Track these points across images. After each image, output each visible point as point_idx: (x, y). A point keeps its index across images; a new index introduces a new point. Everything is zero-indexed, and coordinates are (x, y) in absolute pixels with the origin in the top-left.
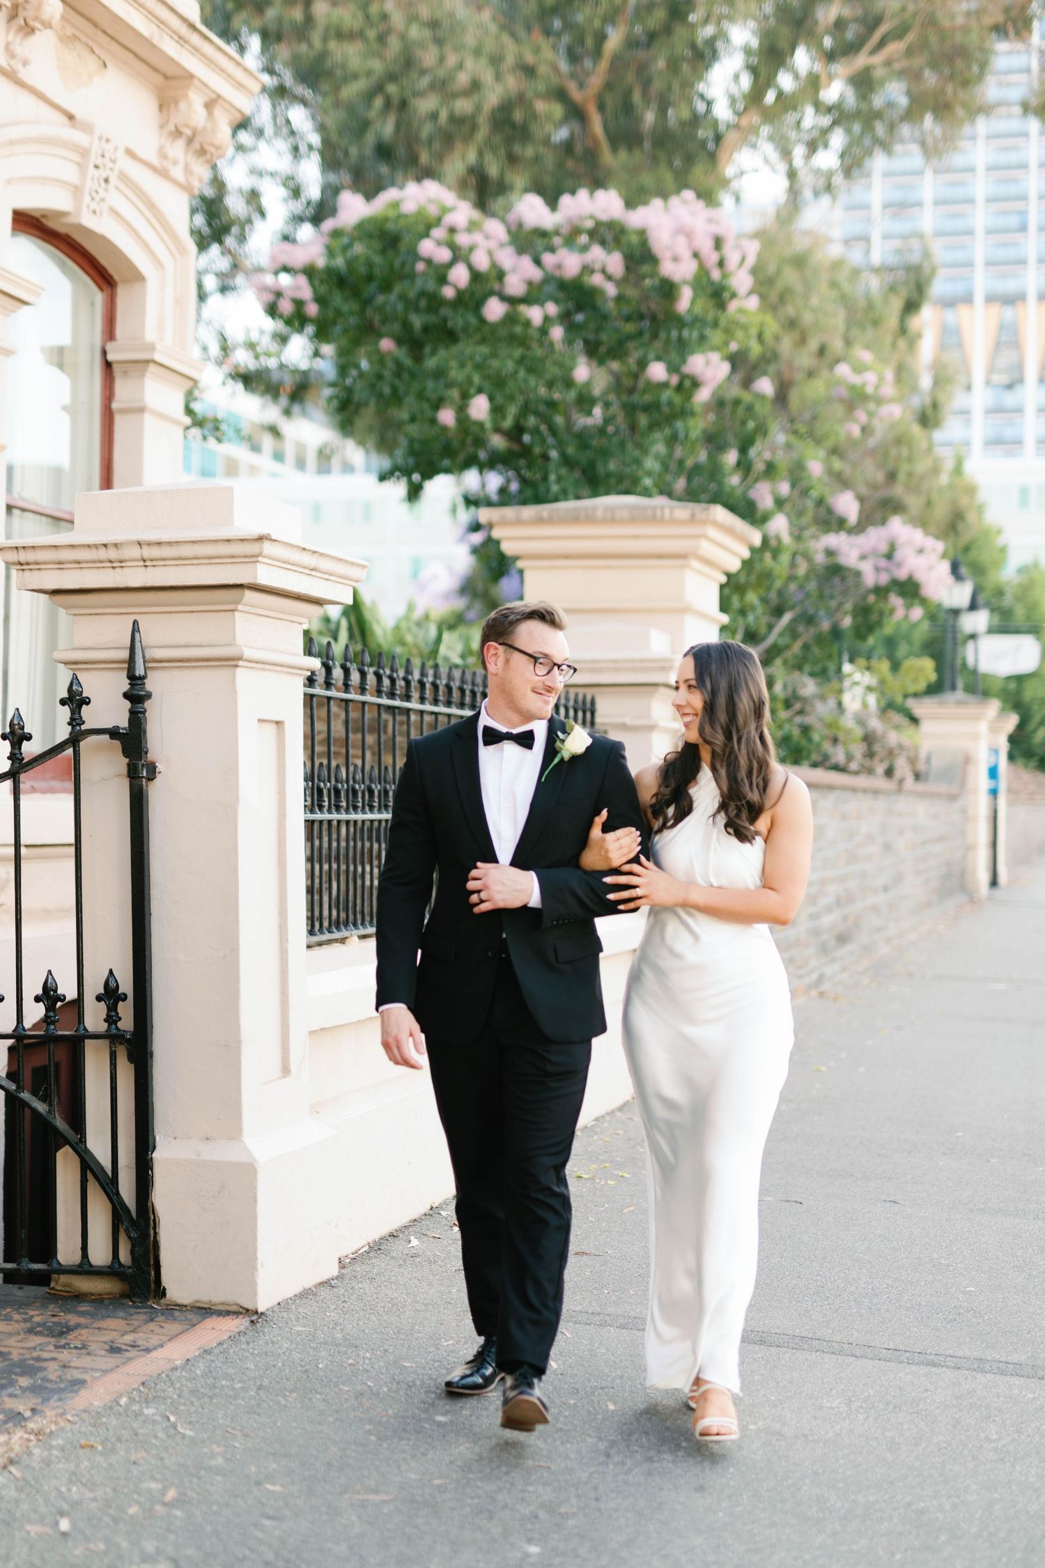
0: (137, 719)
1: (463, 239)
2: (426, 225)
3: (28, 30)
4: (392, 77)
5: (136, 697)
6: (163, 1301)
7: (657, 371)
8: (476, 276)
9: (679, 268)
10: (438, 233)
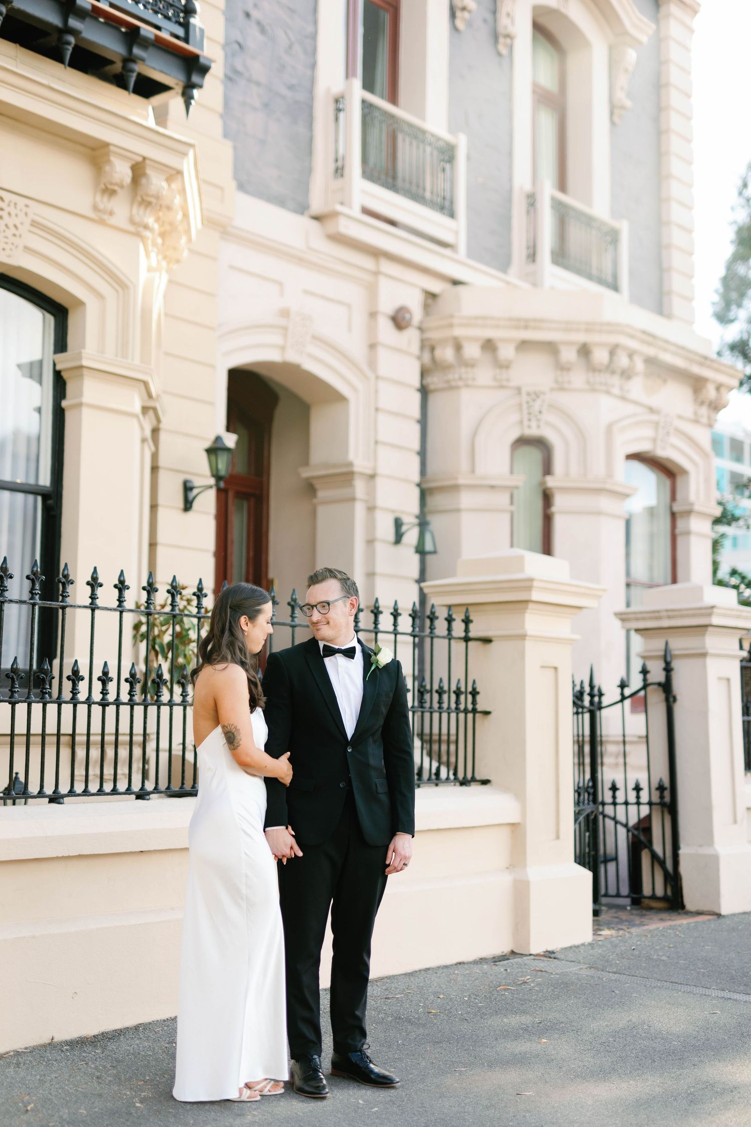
0: (668, 679)
3: (629, 378)
5: (668, 669)
6: (685, 910)
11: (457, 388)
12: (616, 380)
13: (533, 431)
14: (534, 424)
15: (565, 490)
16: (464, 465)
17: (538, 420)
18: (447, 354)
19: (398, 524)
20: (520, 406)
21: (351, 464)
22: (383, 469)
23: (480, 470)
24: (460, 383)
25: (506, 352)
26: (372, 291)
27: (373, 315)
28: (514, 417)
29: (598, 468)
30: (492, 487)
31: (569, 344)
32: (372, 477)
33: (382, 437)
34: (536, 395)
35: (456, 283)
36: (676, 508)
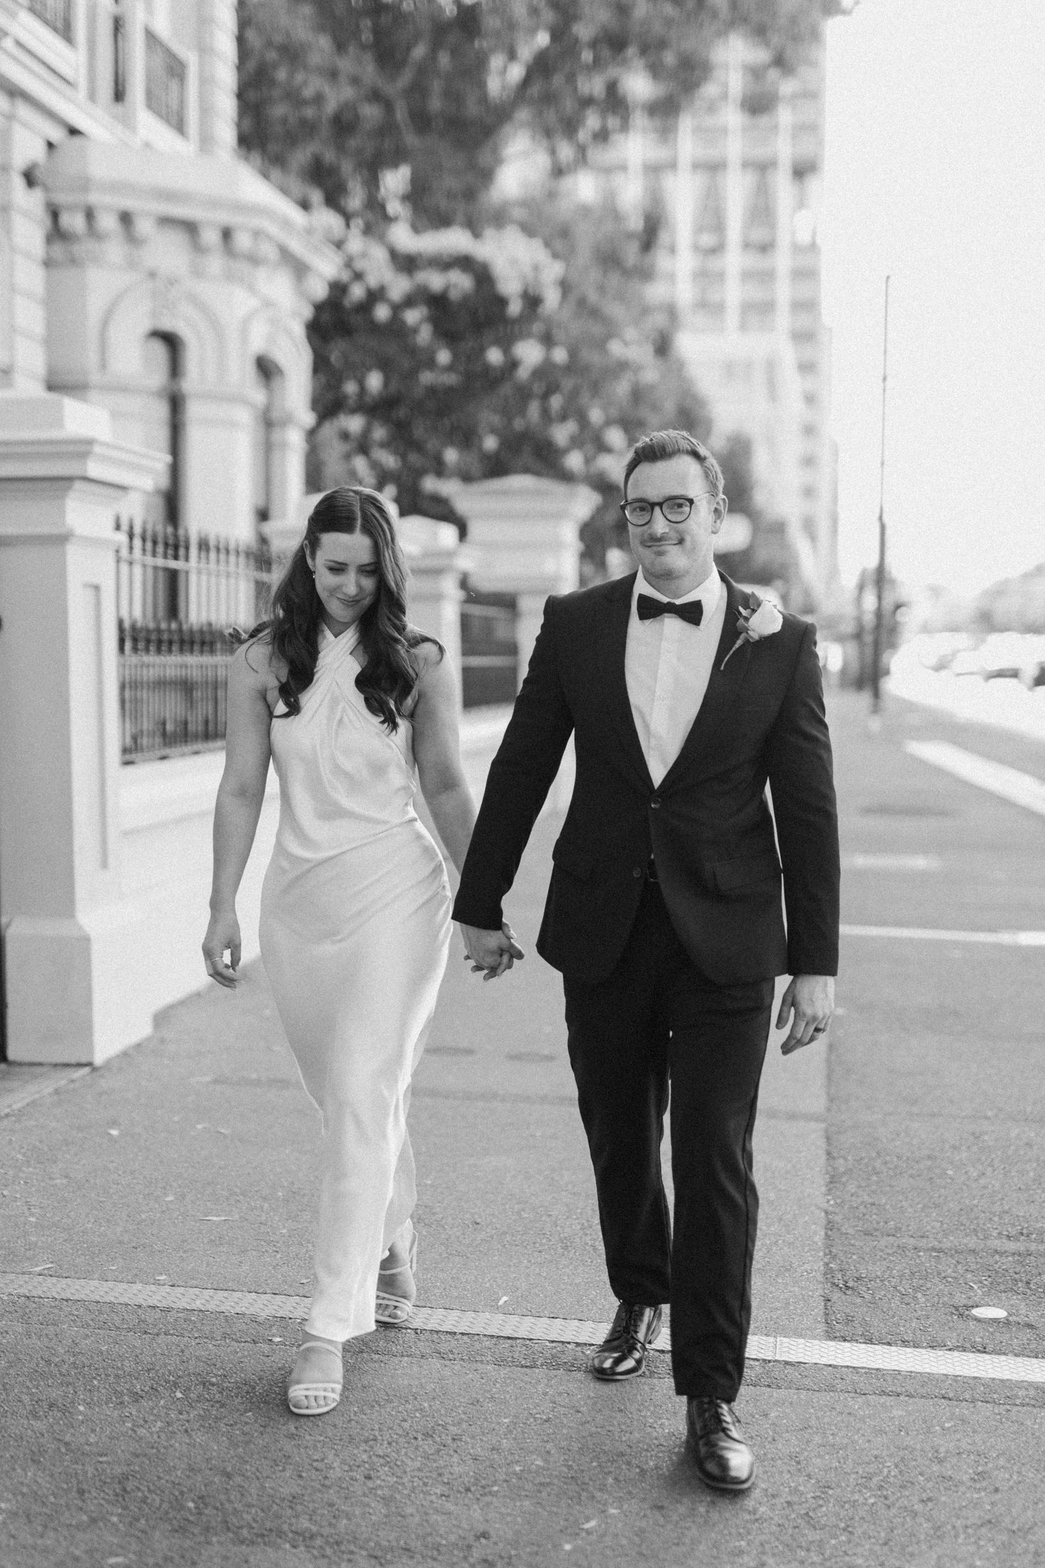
3: (261, 267)
7: (494, 355)
8: (369, 292)
9: (509, 286)
11: (82, 263)
12: (247, 268)
13: (167, 325)
14: (168, 315)
15: (204, 396)
16: (92, 358)
17: (173, 311)
18: (74, 222)
20: (154, 293)
22: (18, 362)
23: (112, 366)
24: (87, 259)
25: (144, 226)
27: (4, 170)
28: (147, 306)
29: (233, 373)
30: (125, 389)
31: (212, 224)
33: (17, 324)
34: (172, 282)
35: (73, 132)
36: (275, 415)
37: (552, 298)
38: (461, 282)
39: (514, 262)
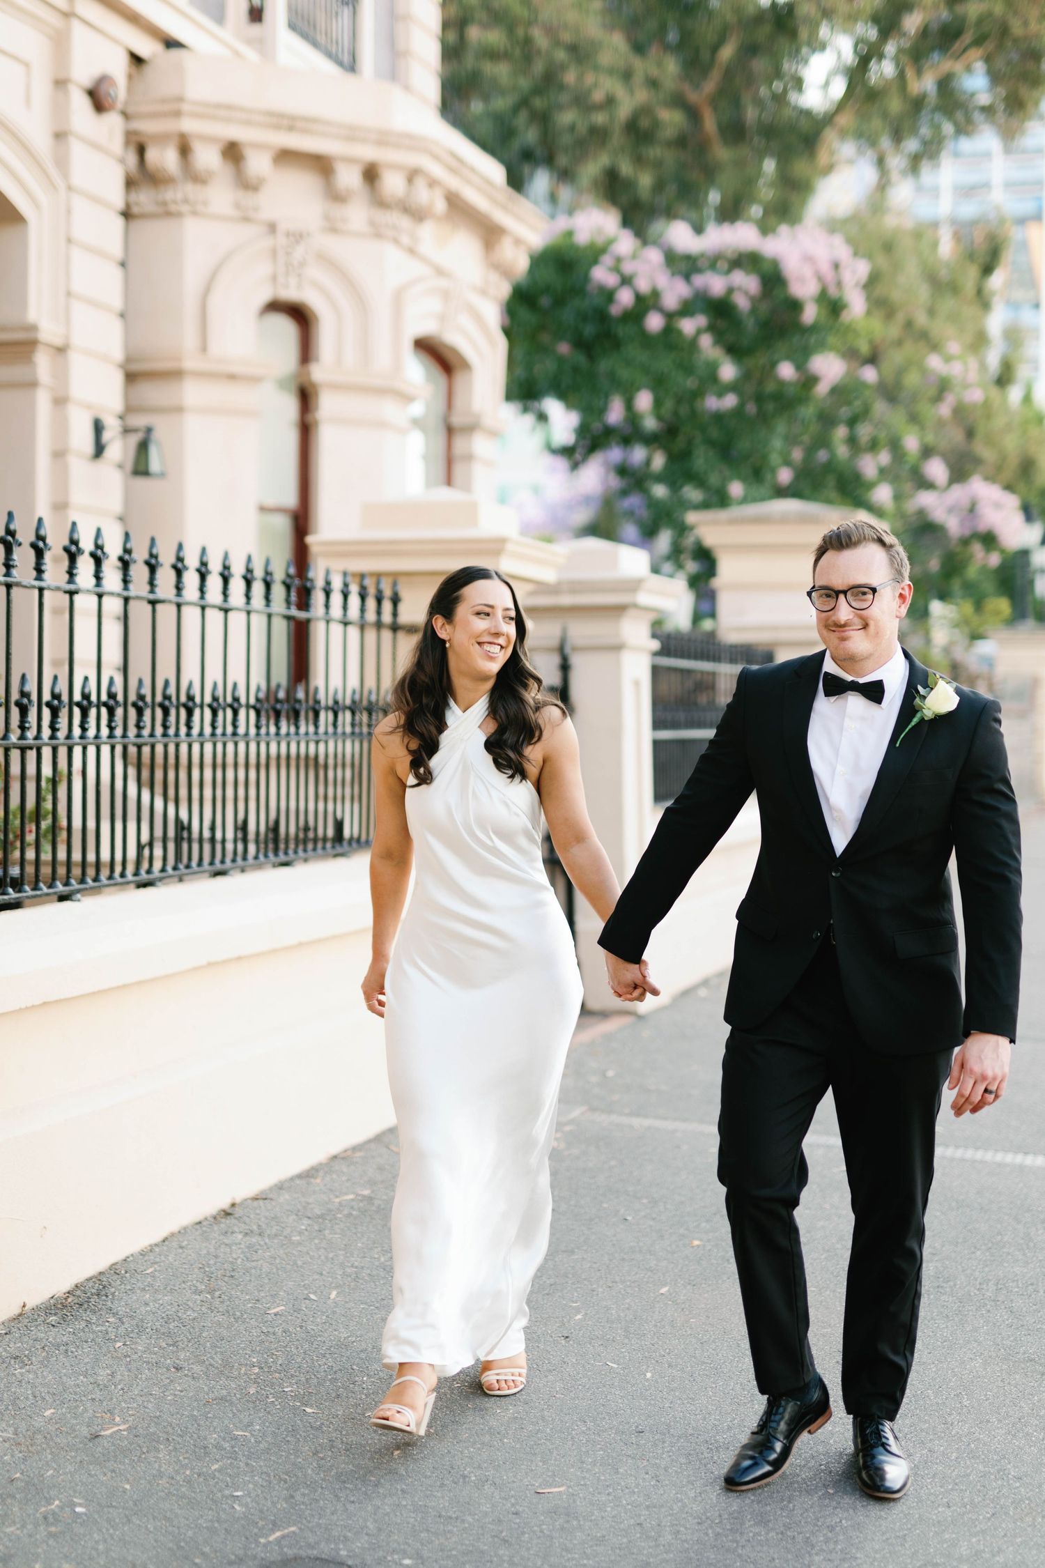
0: (565, 681)
1: (628, 268)
2: (595, 253)
4: (537, 91)
5: (565, 667)
7: (786, 371)
8: (639, 298)
9: (803, 287)
10: (607, 260)
11: (179, 215)
12: (404, 222)
13: (291, 293)
14: (293, 281)
15: (338, 387)
16: (190, 340)
17: (300, 275)
18: (165, 158)
19: (98, 427)
20: (274, 253)
21: (33, 328)
22: (78, 339)
23: (215, 348)
24: (185, 208)
25: (258, 163)
26: (60, 44)
27: (61, 83)
28: (265, 269)
29: (383, 358)
30: (232, 377)
31: (350, 160)
32: (61, 350)
33: (76, 287)
34: (298, 237)
35: (171, 44)
36: (456, 420)
37: (856, 305)
38: (746, 284)
39: (809, 259)
